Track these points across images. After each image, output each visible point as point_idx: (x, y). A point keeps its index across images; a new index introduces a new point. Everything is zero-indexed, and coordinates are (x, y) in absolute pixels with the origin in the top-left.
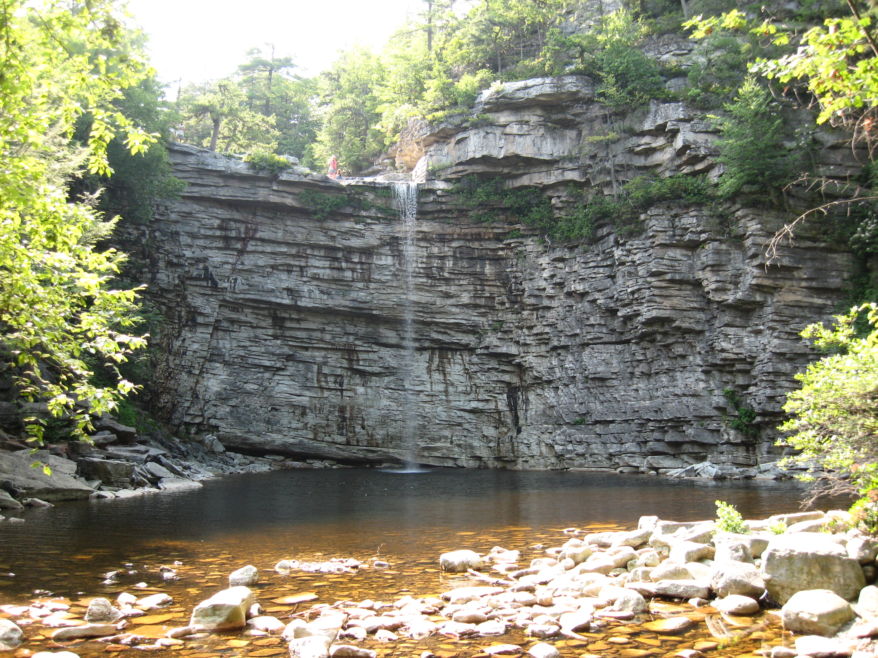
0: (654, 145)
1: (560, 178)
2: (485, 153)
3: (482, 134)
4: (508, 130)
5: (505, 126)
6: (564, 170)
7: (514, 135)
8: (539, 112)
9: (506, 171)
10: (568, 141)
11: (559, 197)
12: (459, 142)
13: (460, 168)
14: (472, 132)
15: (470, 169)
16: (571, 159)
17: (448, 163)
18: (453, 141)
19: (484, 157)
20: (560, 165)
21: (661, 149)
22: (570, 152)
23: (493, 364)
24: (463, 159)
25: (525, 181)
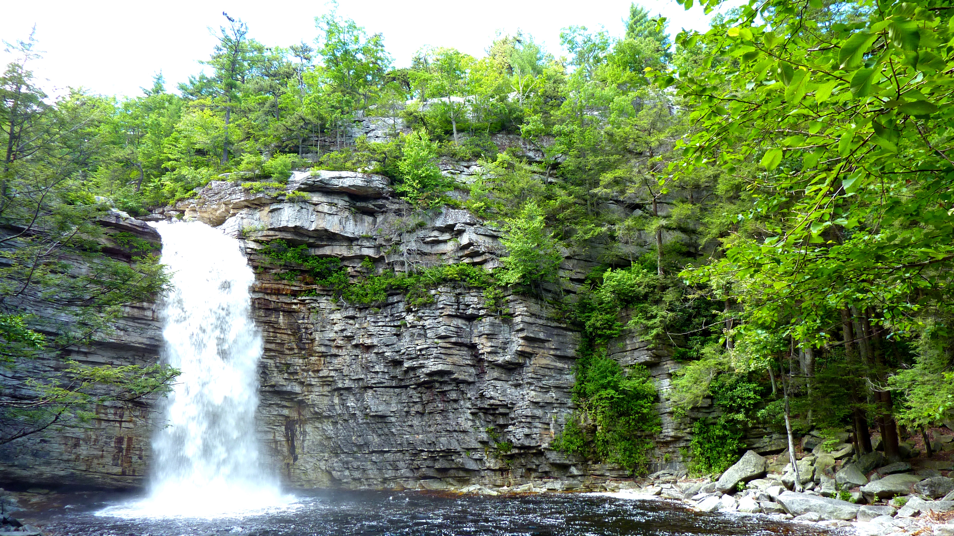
0: (441, 238)
1: (358, 253)
2: (298, 224)
3: (298, 208)
4: (320, 208)
5: (316, 205)
6: (362, 246)
7: (325, 213)
8: (347, 199)
9: (311, 241)
10: (366, 224)
11: (354, 267)
12: (272, 211)
13: (271, 233)
14: (288, 205)
15: (280, 235)
16: (368, 238)
17: (259, 227)
18: (267, 209)
19: (296, 227)
20: (359, 243)
21: (445, 242)
22: (367, 233)
23: (276, 400)
24: (275, 226)
25: (327, 251)
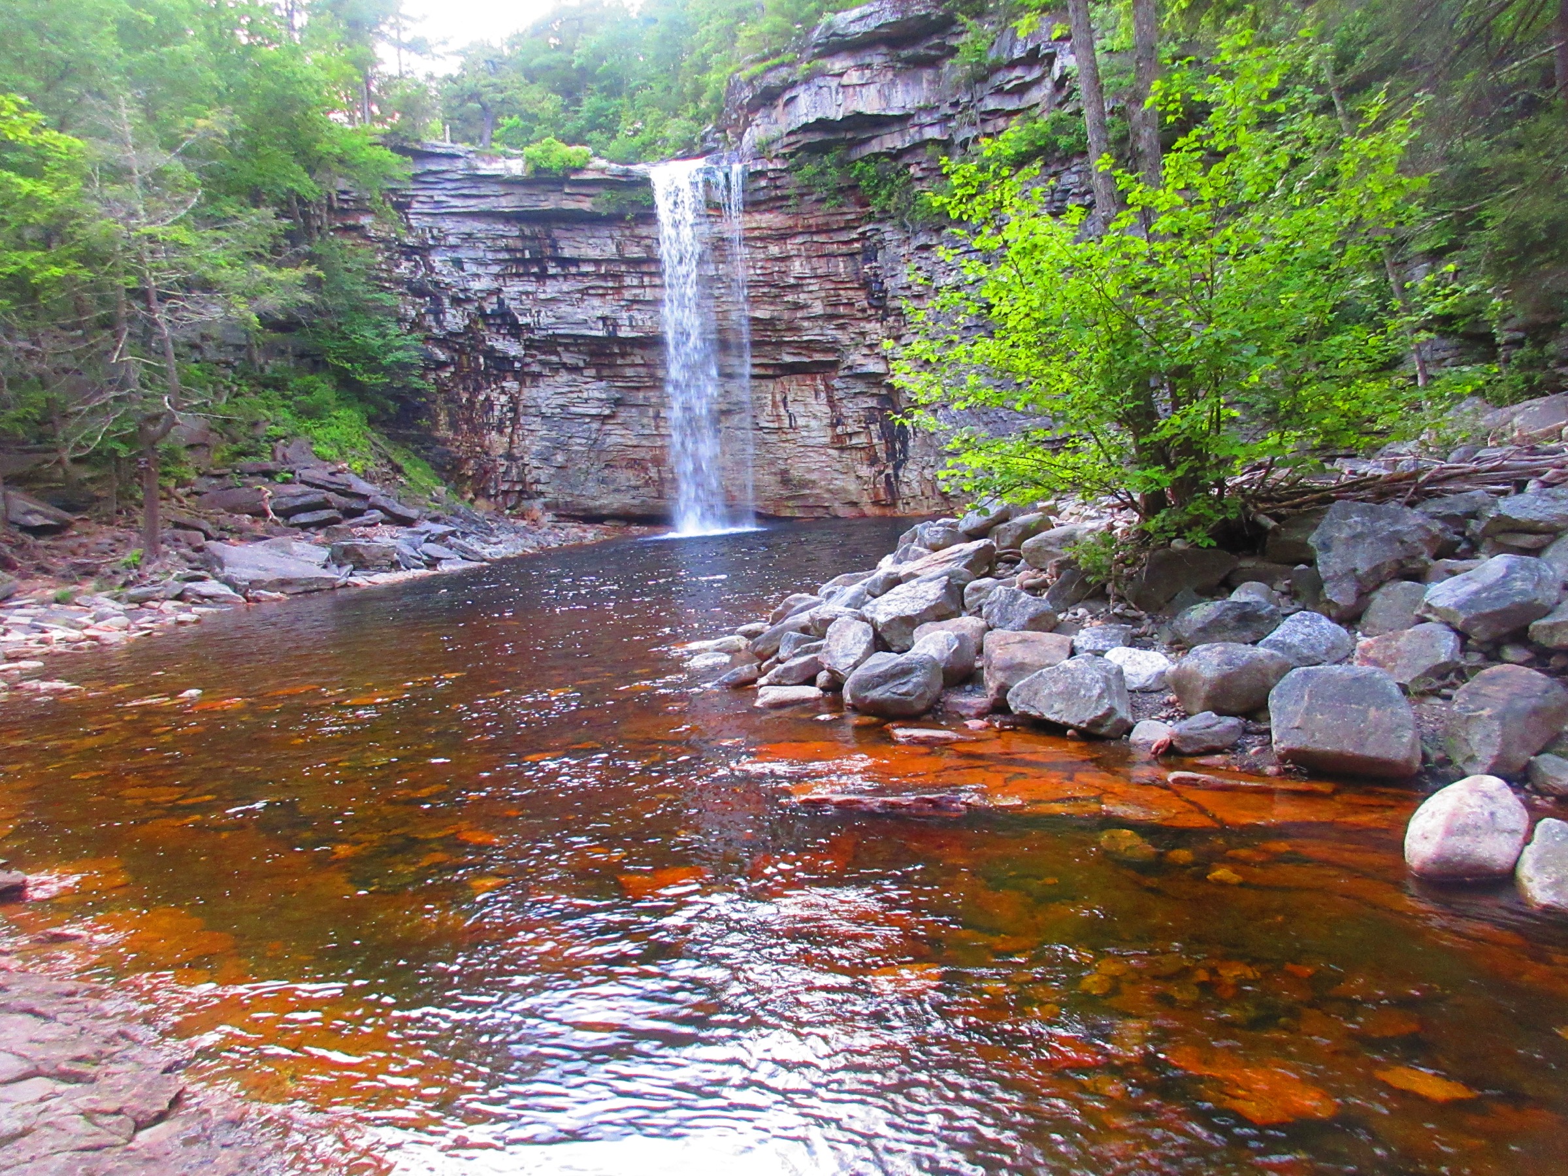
0: (1028, 79)
1: (917, 138)
2: (819, 115)
3: (814, 89)
4: (845, 80)
5: (841, 75)
6: (922, 126)
7: (854, 86)
8: (884, 50)
9: (849, 136)
10: (925, 85)
11: (919, 164)
12: (786, 104)
13: (792, 139)
14: (803, 87)
15: (804, 139)
16: (928, 109)
17: (778, 134)
18: (781, 102)
19: (819, 121)
20: (916, 120)
21: (1037, 82)
22: (928, 100)
23: (860, 387)
24: (793, 127)
25: (875, 147)
